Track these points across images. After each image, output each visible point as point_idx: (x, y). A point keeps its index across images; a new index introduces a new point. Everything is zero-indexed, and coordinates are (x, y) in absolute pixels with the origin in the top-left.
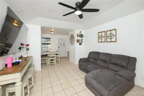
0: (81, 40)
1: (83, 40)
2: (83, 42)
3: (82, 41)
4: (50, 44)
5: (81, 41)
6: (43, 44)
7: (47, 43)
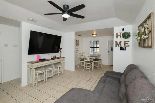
0: (125, 42)
1: (129, 41)
2: (129, 46)
3: (128, 44)
4: (98, 47)
5: (125, 44)
6: (92, 47)
7: (96, 47)
